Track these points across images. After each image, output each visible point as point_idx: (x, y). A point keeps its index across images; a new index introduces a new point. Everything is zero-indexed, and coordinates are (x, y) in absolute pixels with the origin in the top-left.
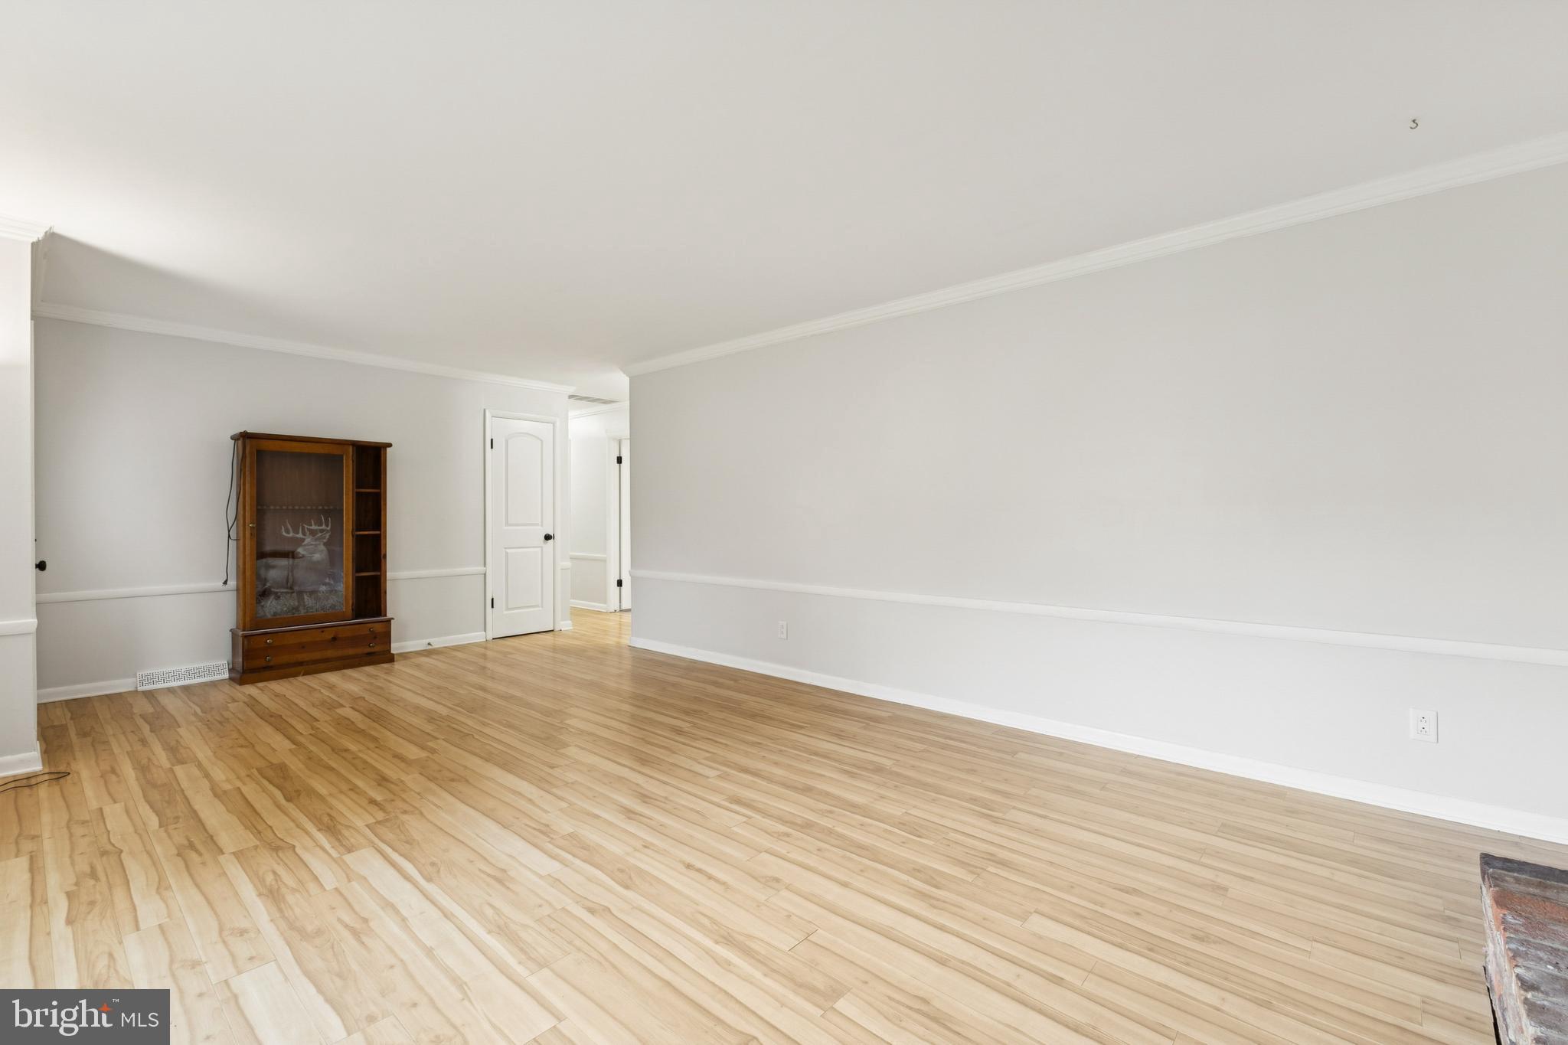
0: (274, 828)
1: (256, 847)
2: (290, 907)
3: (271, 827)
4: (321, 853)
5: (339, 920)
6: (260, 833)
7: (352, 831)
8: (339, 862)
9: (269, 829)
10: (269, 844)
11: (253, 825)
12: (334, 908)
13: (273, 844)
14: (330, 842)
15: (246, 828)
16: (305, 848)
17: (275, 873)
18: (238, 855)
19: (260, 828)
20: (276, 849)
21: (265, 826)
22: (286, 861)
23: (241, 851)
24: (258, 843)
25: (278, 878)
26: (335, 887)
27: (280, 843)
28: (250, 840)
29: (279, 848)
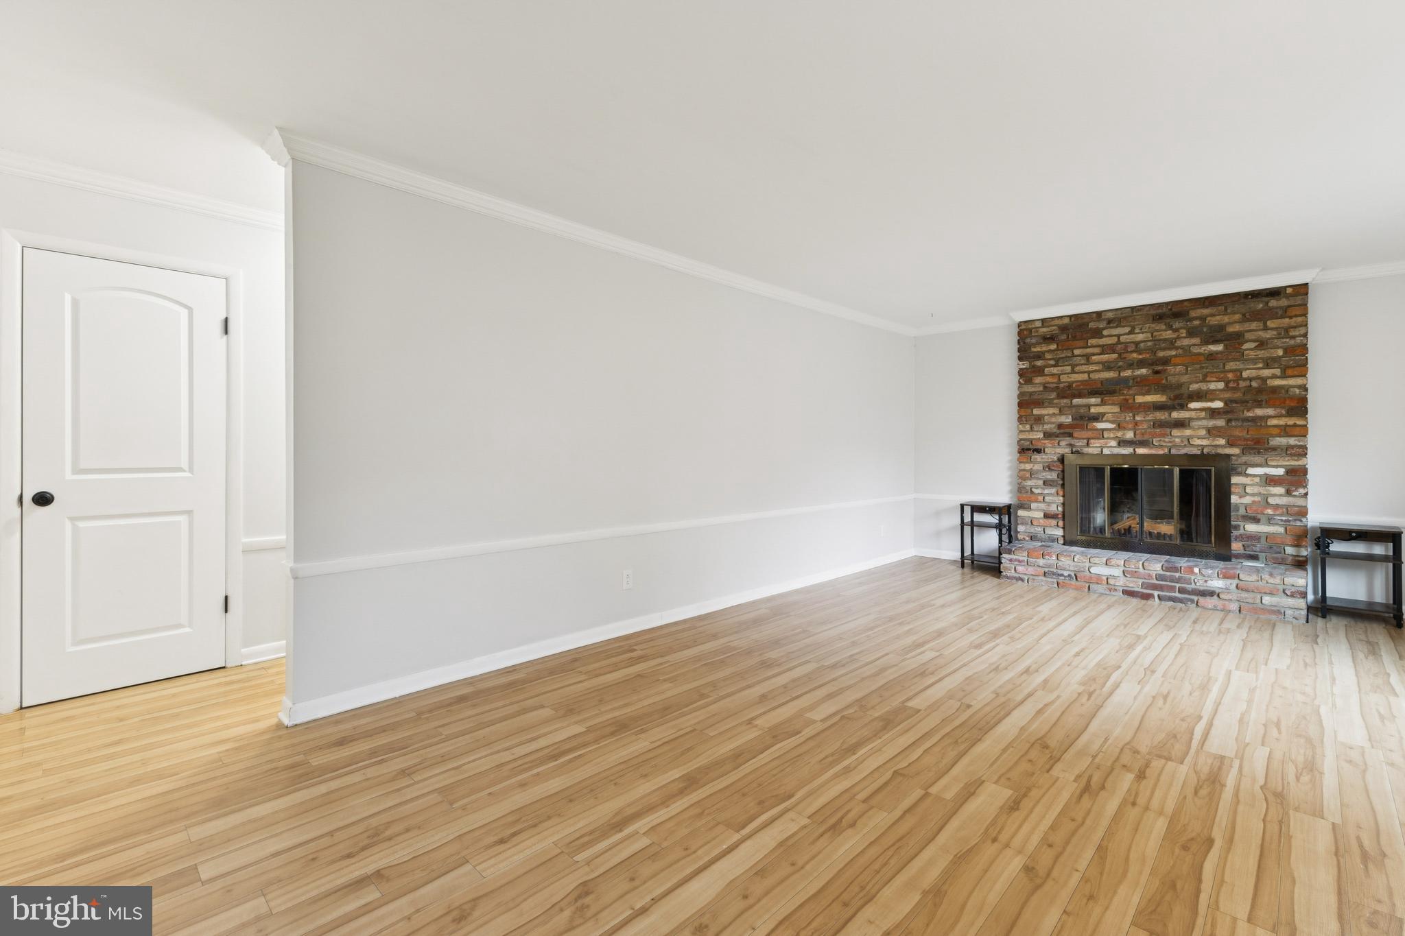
0: (1262, 817)
1: (1297, 809)
2: (1305, 755)
3: (1264, 821)
4: (1246, 770)
5: (1280, 733)
6: (1280, 822)
7: (1199, 767)
8: (1240, 755)
9: (1268, 818)
10: (1282, 804)
11: (1280, 836)
12: (1277, 739)
13: (1279, 801)
14: (1229, 772)
15: (1290, 837)
16: (1254, 780)
17: (1298, 779)
18: (1318, 813)
19: (1276, 828)
20: (1280, 796)
21: (1268, 826)
22: (1280, 782)
23: (1314, 815)
24: (1291, 812)
25: (1298, 775)
26: (1262, 747)
27: (1271, 798)
28: (1296, 821)
29: (1276, 797)
